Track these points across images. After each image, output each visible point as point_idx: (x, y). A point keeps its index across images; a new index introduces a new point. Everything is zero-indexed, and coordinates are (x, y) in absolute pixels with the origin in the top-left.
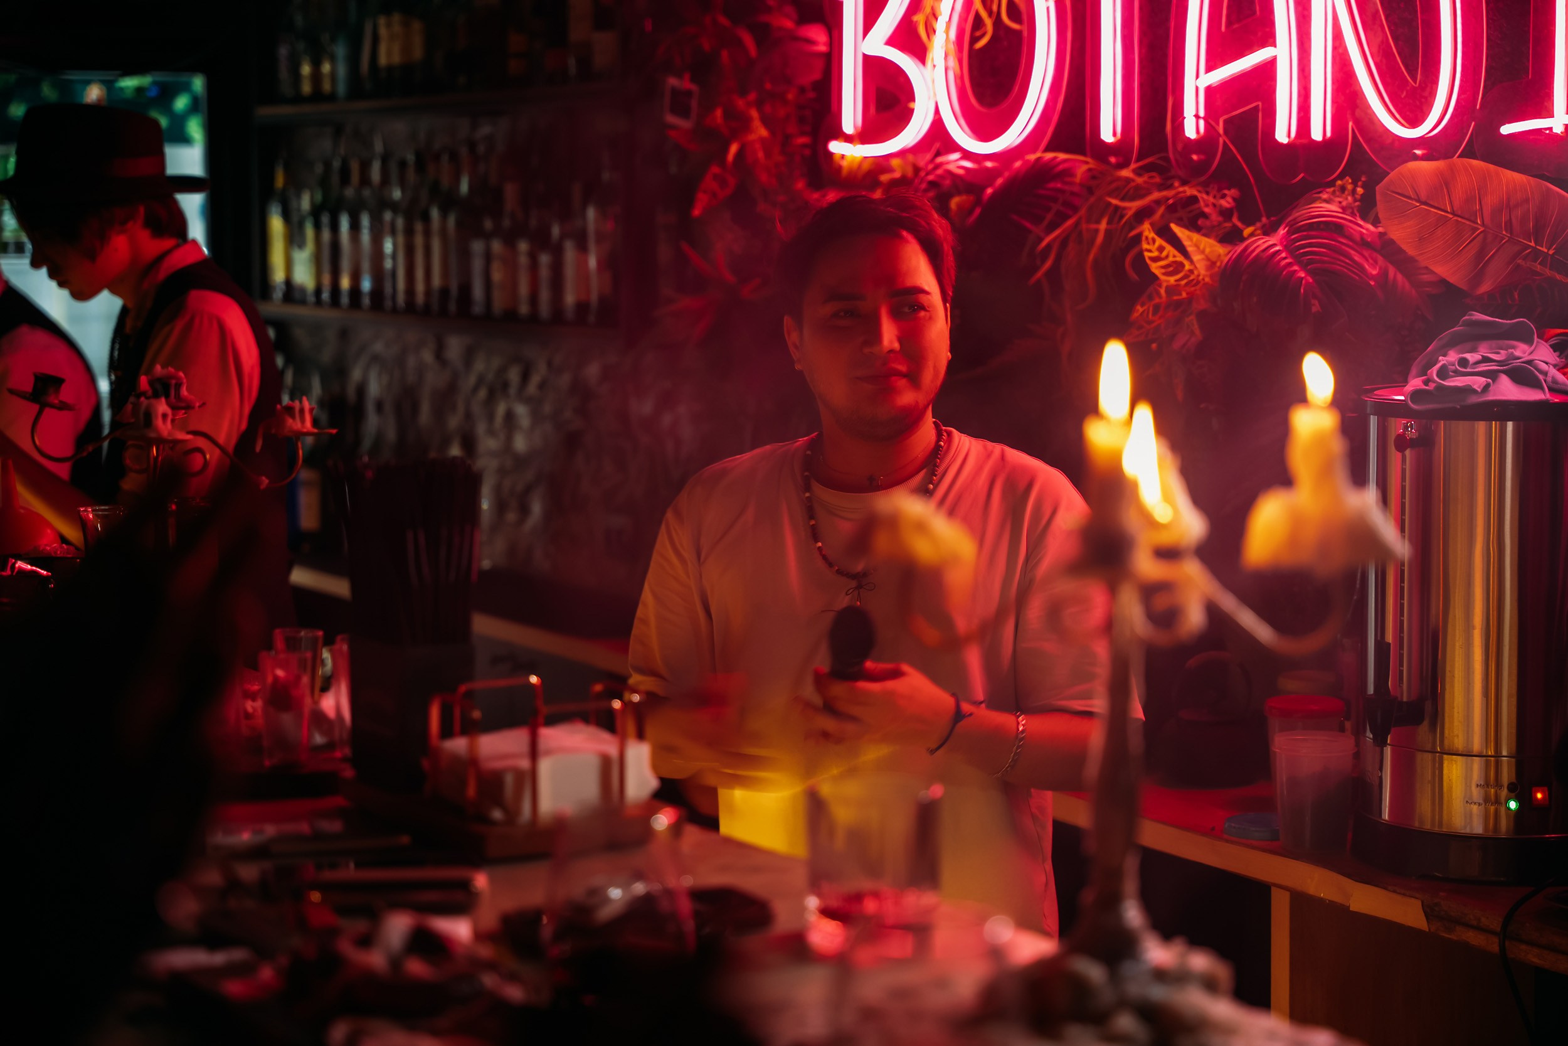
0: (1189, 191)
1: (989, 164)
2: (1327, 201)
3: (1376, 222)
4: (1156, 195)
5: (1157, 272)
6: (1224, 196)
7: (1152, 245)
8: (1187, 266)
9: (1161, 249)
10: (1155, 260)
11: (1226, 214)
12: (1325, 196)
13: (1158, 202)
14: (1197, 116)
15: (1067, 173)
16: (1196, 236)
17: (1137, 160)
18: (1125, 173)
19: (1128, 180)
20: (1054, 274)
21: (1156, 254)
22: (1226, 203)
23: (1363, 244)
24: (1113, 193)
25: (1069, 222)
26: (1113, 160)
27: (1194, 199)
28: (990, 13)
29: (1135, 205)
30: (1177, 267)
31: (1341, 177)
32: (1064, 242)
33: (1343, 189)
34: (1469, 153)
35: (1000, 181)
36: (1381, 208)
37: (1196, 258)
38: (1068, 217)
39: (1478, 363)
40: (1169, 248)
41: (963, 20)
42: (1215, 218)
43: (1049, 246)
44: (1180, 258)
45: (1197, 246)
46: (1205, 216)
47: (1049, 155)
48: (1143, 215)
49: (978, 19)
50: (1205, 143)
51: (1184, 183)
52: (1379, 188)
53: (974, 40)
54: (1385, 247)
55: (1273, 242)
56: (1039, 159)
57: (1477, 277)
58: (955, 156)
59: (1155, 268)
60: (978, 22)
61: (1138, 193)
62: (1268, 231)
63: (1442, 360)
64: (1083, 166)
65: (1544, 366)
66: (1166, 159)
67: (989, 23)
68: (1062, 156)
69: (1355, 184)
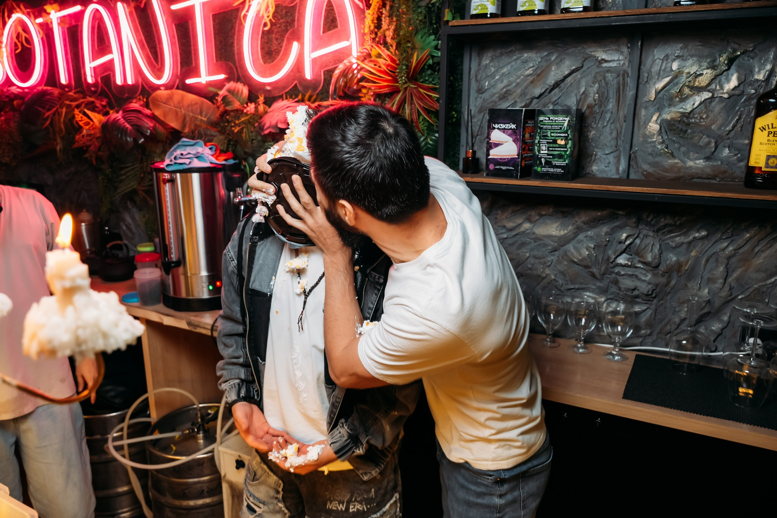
0: (91, 99)
1: (26, 90)
2: (135, 103)
3: (151, 110)
4: (81, 100)
5: (82, 125)
6: (103, 101)
7: (79, 116)
8: (91, 123)
9: (82, 117)
10: (81, 121)
11: (104, 106)
12: (134, 101)
13: (82, 103)
14: (91, 76)
15: (51, 94)
16: (94, 114)
17: (75, 89)
18: (71, 93)
19: (72, 96)
20: (51, 124)
21: (80, 119)
22: (104, 103)
23: (147, 116)
24: (67, 100)
25: (55, 109)
26: (67, 89)
27: (93, 102)
28: (19, 41)
29: (74, 104)
30: (89, 123)
31: (139, 95)
32: (54, 114)
33: (140, 99)
34: (178, 88)
35: (29, 96)
36: (151, 106)
37: (95, 120)
38: (54, 107)
39: (187, 154)
40: (84, 118)
41: (11, 43)
42: (101, 108)
43: (48, 117)
44: (88, 120)
45: (95, 116)
46: (97, 107)
47: (45, 88)
48: (78, 107)
49: (16, 44)
50: (95, 85)
51: (90, 97)
52: (150, 99)
53: (16, 50)
54: (153, 117)
55: (119, 116)
56: (42, 89)
57: (184, 127)
58: (14, 87)
59: (81, 123)
60: (16, 45)
61: (75, 100)
62: (117, 112)
63: (175, 154)
64: (56, 91)
65: (207, 155)
66: (84, 89)
67: (19, 44)
68: (49, 88)
69: (143, 97)
